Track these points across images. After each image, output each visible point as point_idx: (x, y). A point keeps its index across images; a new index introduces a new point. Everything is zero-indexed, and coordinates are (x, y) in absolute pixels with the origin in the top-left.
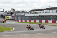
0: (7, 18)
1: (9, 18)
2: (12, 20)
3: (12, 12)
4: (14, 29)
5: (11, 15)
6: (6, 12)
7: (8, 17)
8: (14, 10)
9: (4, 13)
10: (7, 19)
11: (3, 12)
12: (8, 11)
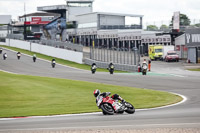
0: (157, 54)
1: (164, 54)
2: (176, 60)
3: (176, 26)
4: (185, 99)
5: (173, 40)
7: (160, 50)
8: (183, 18)
9: (145, 35)
10: (156, 59)
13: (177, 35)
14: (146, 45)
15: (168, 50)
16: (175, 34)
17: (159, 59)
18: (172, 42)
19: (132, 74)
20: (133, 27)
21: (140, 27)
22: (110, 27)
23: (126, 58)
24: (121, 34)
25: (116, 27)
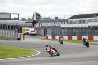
0: (26, 32)
1: (29, 32)
2: (35, 35)
3: (35, 19)
4: (39, 52)
5: (34, 25)
6: (23, 19)
7: (28, 30)
8: (38, 15)
9: (20, 22)
10: (26, 34)
12: (27, 19)
14: (21, 28)
15: (31, 30)
16: (34, 23)
17: (27, 34)
19: (14, 41)
20: (15, 19)
21: (18, 19)
22: (4, 19)
23: (12, 33)
24: (9, 22)
25: (6, 19)
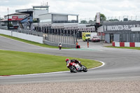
0: (87, 38)
1: (91, 38)
2: (98, 41)
3: (98, 21)
4: (104, 64)
5: (96, 29)
6: (84, 22)
7: (89, 35)
8: (102, 16)
9: (80, 26)
10: (86, 40)
11: (77, 22)
12: (88, 21)
13: (99, 26)
14: (80, 32)
15: (93, 35)
16: (97, 26)
18: (96, 31)
20: (73, 21)
22: (59, 22)
23: (69, 40)
24: (65, 26)
25: (62, 22)
